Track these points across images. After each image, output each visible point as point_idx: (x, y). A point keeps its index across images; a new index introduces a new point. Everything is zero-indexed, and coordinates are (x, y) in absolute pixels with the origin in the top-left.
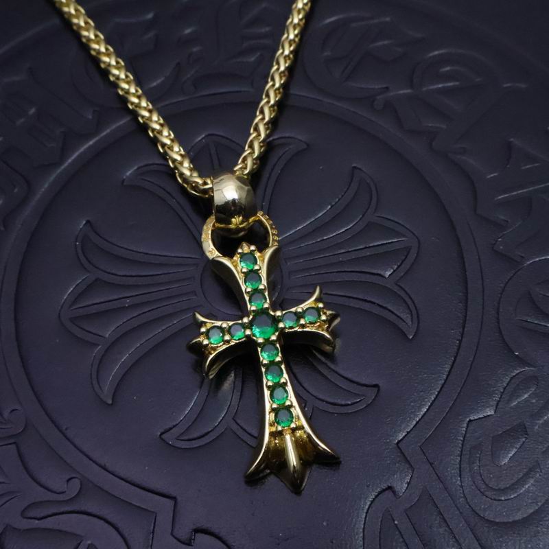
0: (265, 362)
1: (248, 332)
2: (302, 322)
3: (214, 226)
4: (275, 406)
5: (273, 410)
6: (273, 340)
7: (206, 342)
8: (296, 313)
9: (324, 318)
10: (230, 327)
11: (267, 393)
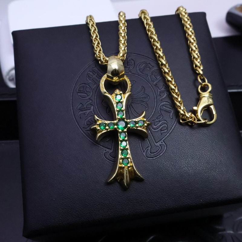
0: (121, 139)
1: (116, 127)
2: (137, 125)
3: (106, 78)
4: (123, 157)
5: (122, 158)
6: (125, 131)
7: (99, 128)
8: (135, 122)
9: (146, 125)
10: (109, 124)
11: (120, 152)
